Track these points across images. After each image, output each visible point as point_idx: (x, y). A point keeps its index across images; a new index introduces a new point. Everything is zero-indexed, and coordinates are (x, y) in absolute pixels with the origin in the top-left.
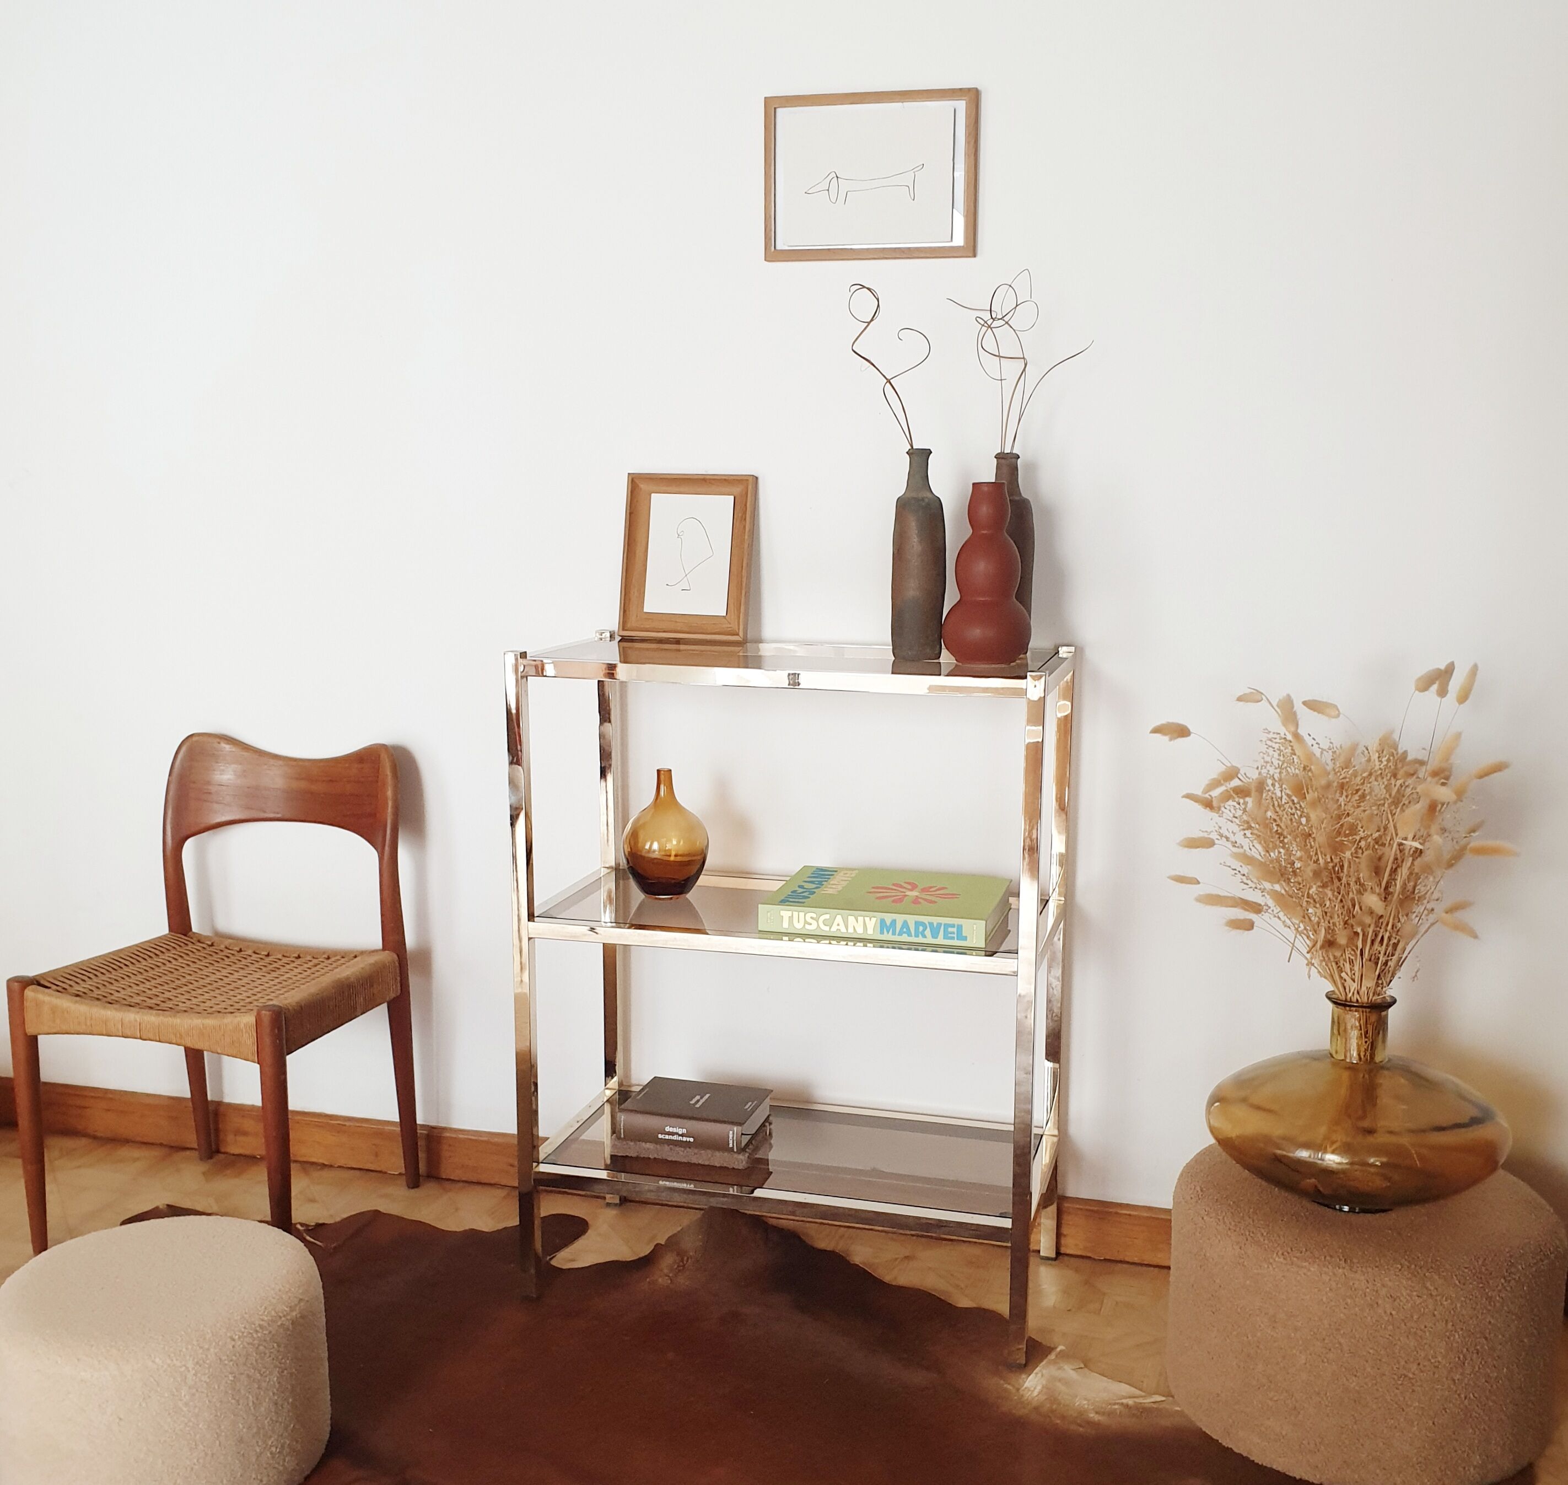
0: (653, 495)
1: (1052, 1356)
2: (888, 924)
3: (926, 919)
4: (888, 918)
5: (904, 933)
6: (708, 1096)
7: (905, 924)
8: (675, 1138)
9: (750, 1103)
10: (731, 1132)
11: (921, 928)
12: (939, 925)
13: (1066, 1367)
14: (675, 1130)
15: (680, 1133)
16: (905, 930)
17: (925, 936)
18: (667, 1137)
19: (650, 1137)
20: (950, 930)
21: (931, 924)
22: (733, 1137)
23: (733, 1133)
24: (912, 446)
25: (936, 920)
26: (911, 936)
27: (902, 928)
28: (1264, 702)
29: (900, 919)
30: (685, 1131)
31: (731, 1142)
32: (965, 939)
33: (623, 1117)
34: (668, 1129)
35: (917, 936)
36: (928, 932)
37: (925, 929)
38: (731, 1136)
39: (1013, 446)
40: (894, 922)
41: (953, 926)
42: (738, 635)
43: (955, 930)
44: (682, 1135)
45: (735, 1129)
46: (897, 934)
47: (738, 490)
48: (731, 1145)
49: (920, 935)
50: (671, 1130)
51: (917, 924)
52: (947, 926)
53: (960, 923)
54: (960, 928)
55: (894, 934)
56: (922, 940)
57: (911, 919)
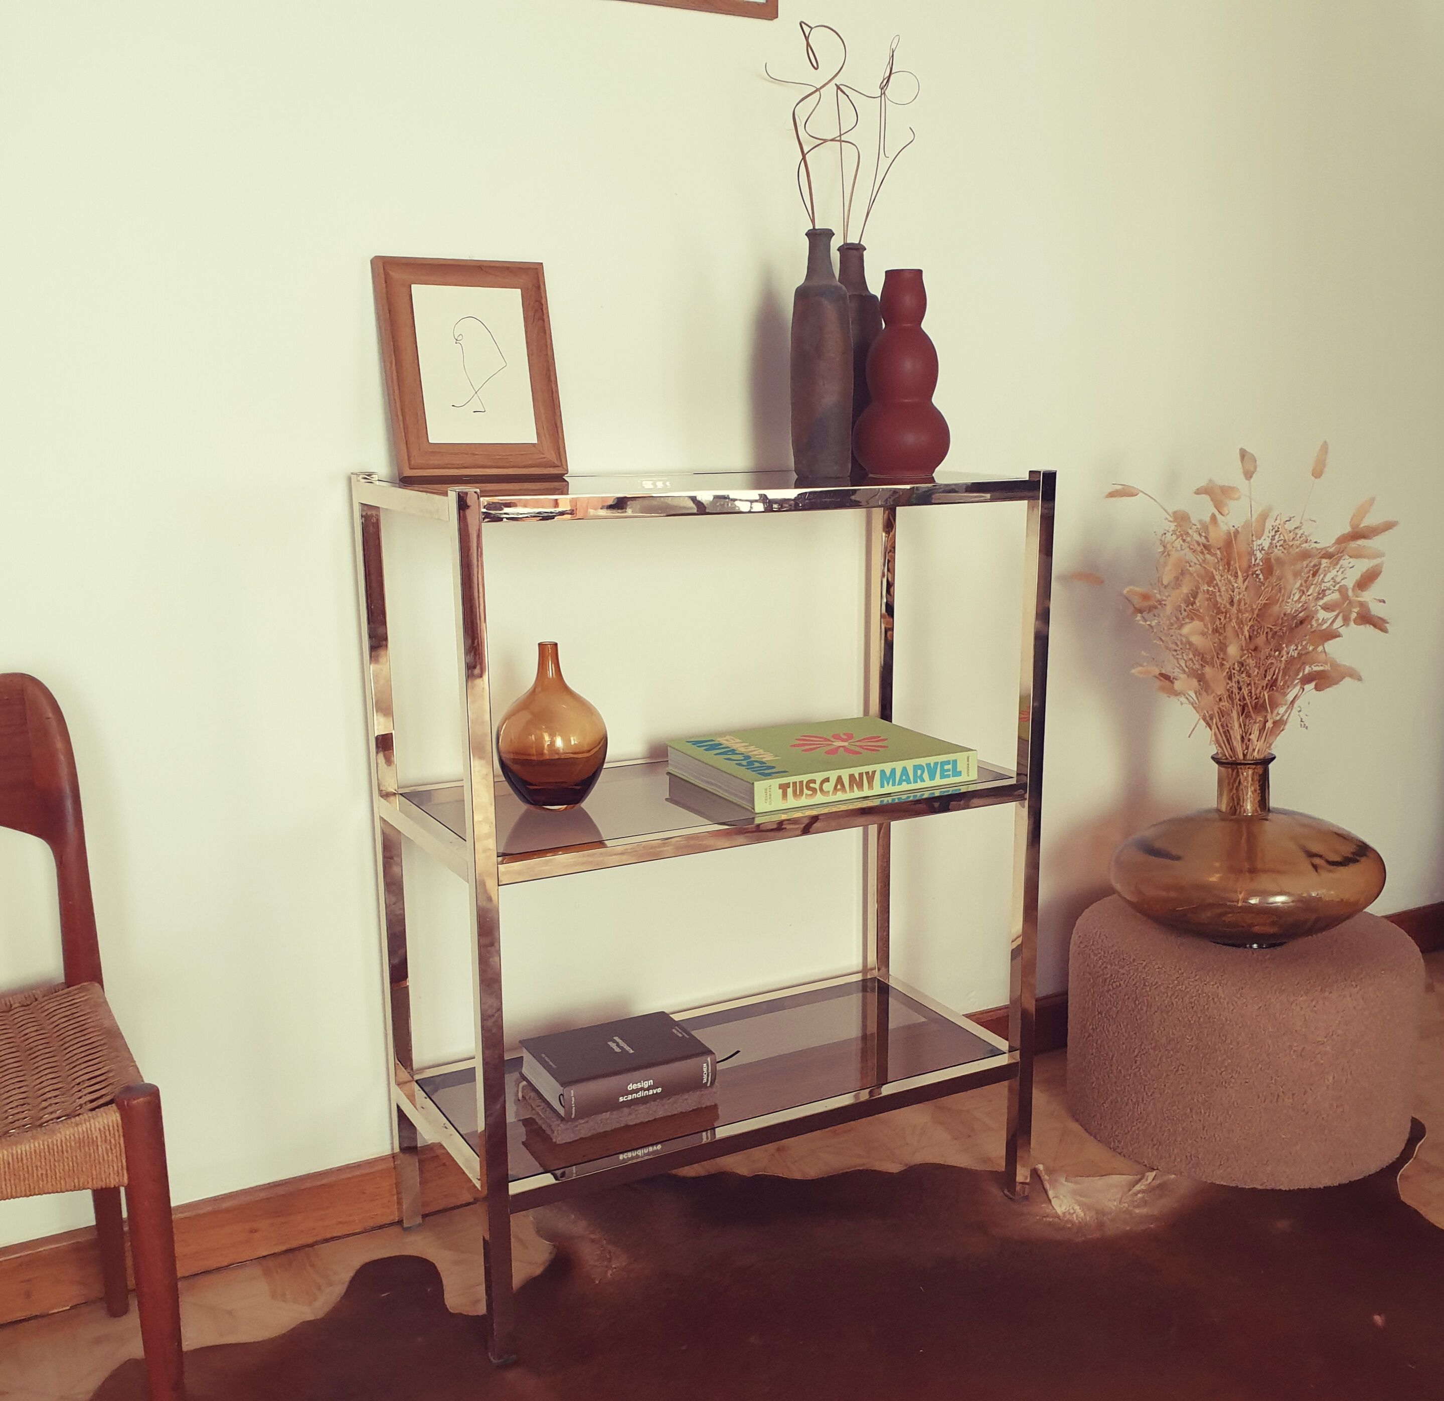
0: (414, 286)
2: (888, 774)
3: (923, 761)
4: (887, 767)
5: (904, 781)
6: (617, 1038)
7: (905, 771)
8: (640, 1094)
10: (705, 1065)
11: (919, 772)
12: (936, 764)
14: (639, 1086)
15: (646, 1086)
16: (904, 778)
17: (923, 780)
18: (630, 1097)
19: (608, 1104)
20: (946, 767)
21: (929, 765)
22: (707, 1070)
23: (708, 1065)
25: (932, 760)
26: (911, 783)
27: (901, 777)
29: (899, 766)
30: (652, 1081)
31: (705, 1077)
32: (960, 774)
33: (572, 1092)
34: (631, 1087)
35: (915, 782)
36: (926, 776)
37: (922, 772)
38: (705, 1070)
40: (893, 771)
41: (948, 763)
43: (950, 767)
44: (648, 1089)
45: (709, 1059)
46: (897, 784)
47: (524, 281)
48: (704, 1082)
49: (919, 780)
50: (635, 1086)
51: (916, 768)
52: (944, 764)
53: (954, 758)
54: (955, 763)
55: (893, 784)
56: (920, 785)
57: (910, 764)
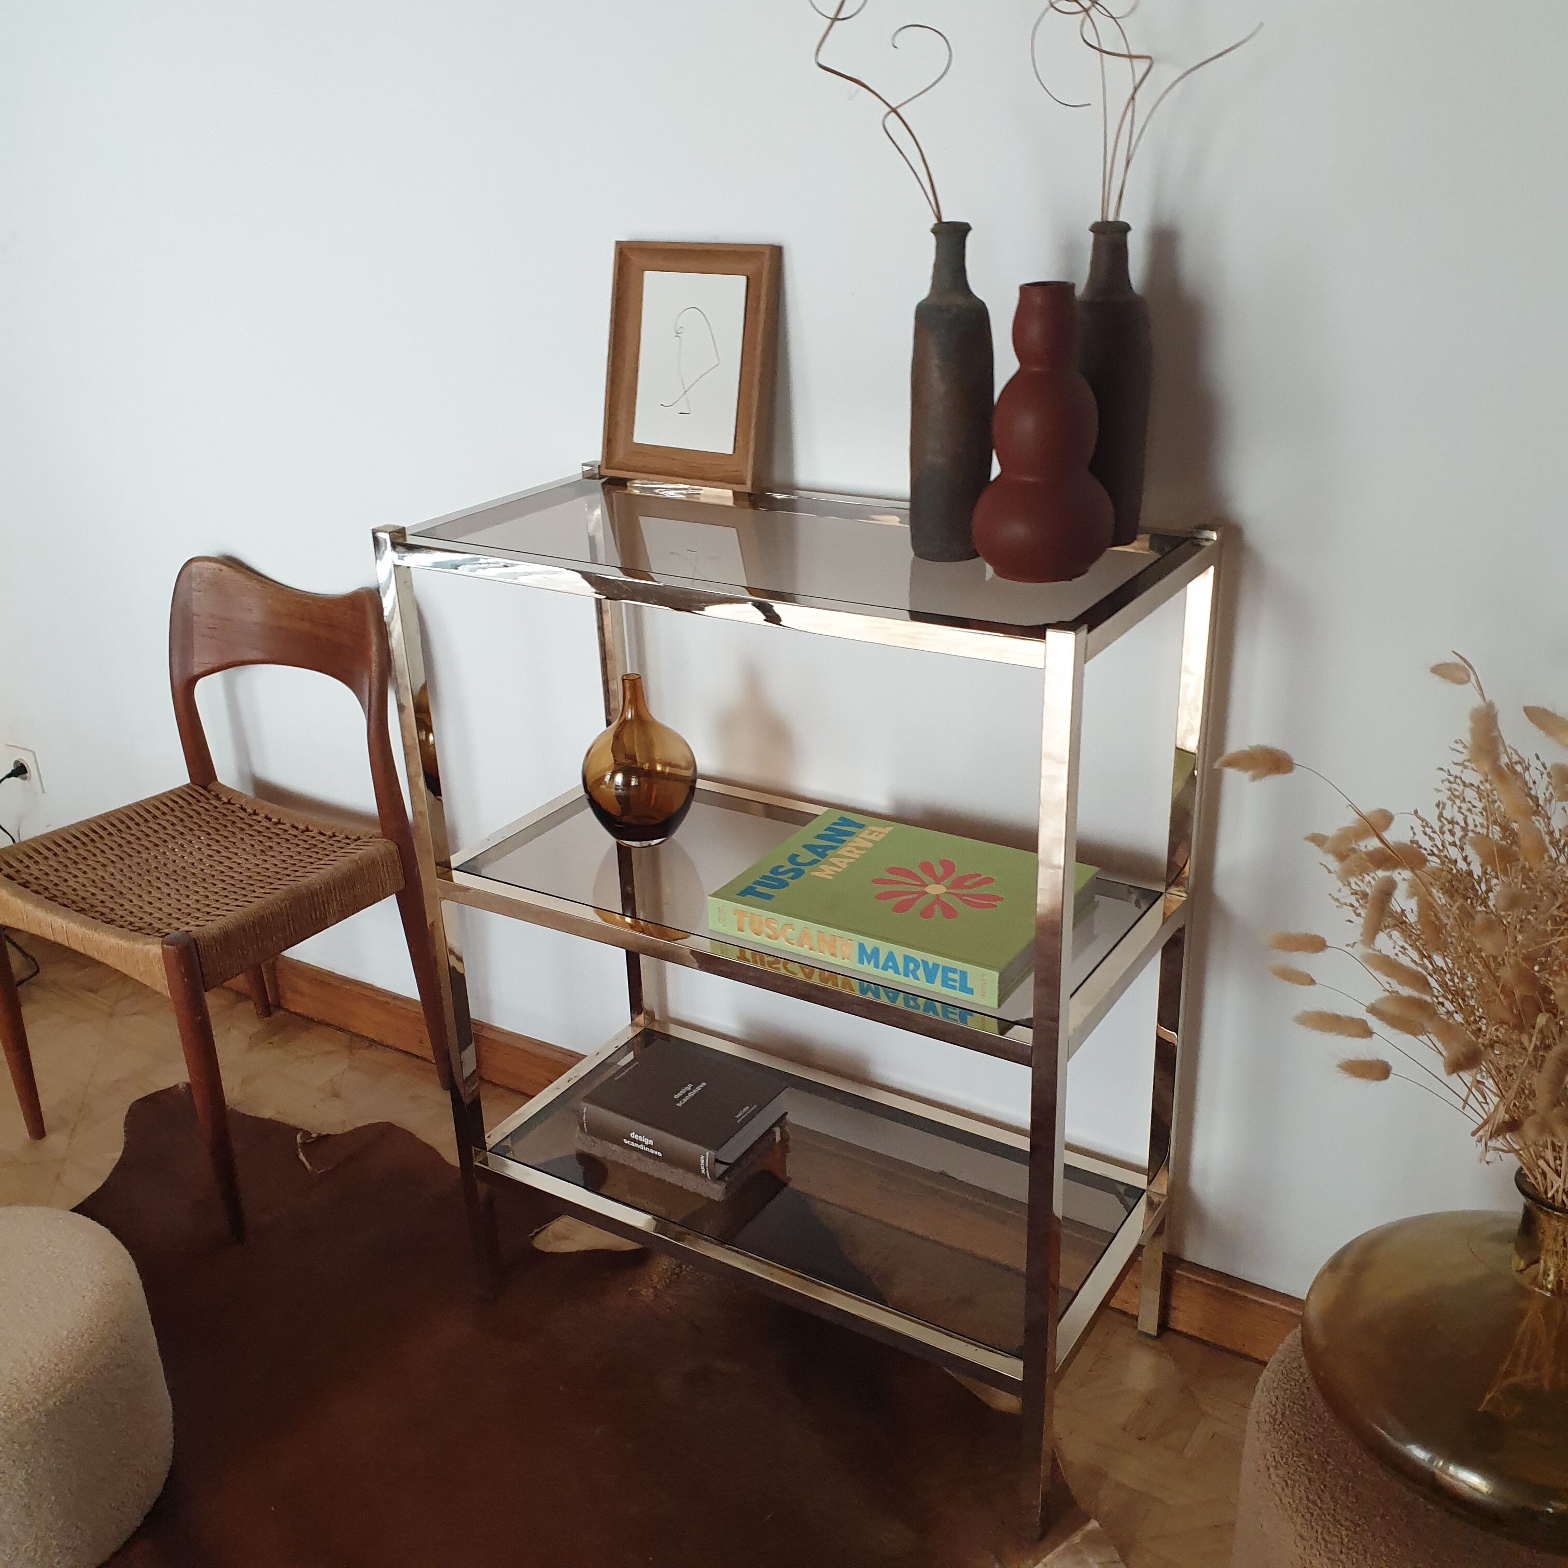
0: (647, 273)
1: (1076, 1539)
2: (869, 952)
3: (918, 955)
4: (870, 943)
5: (891, 967)
6: (704, 1084)
7: (891, 956)
8: (641, 1147)
9: (748, 1107)
10: (702, 1157)
11: (912, 966)
12: (936, 965)
13: (1091, 1560)
14: (640, 1137)
15: (647, 1143)
16: (891, 964)
17: (916, 977)
18: (632, 1144)
19: (617, 1138)
20: (951, 975)
21: (925, 963)
22: (705, 1163)
23: (705, 1159)
24: (939, 218)
25: (932, 959)
26: (900, 974)
27: (887, 961)
28: (1470, 687)
29: (885, 948)
30: (651, 1142)
31: (703, 1168)
32: (970, 991)
33: (586, 1108)
34: (633, 1135)
35: (906, 975)
36: (921, 972)
37: (917, 967)
38: (702, 1161)
39: (1117, 212)
40: (876, 951)
41: (954, 971)
42: (743, 483)
43: (956, 977)
44: (649, 1146)
45: (707, 1154)
46: (880, 967)
47: (751, 267)
48: (703, 1172)
49: (911, 975)
50: (636, 1137)
52: (946, 970)
53: (963, 969)
54: (963, 975)
55: (876, 966)
56: (910, 980)
57: (900, 952)
